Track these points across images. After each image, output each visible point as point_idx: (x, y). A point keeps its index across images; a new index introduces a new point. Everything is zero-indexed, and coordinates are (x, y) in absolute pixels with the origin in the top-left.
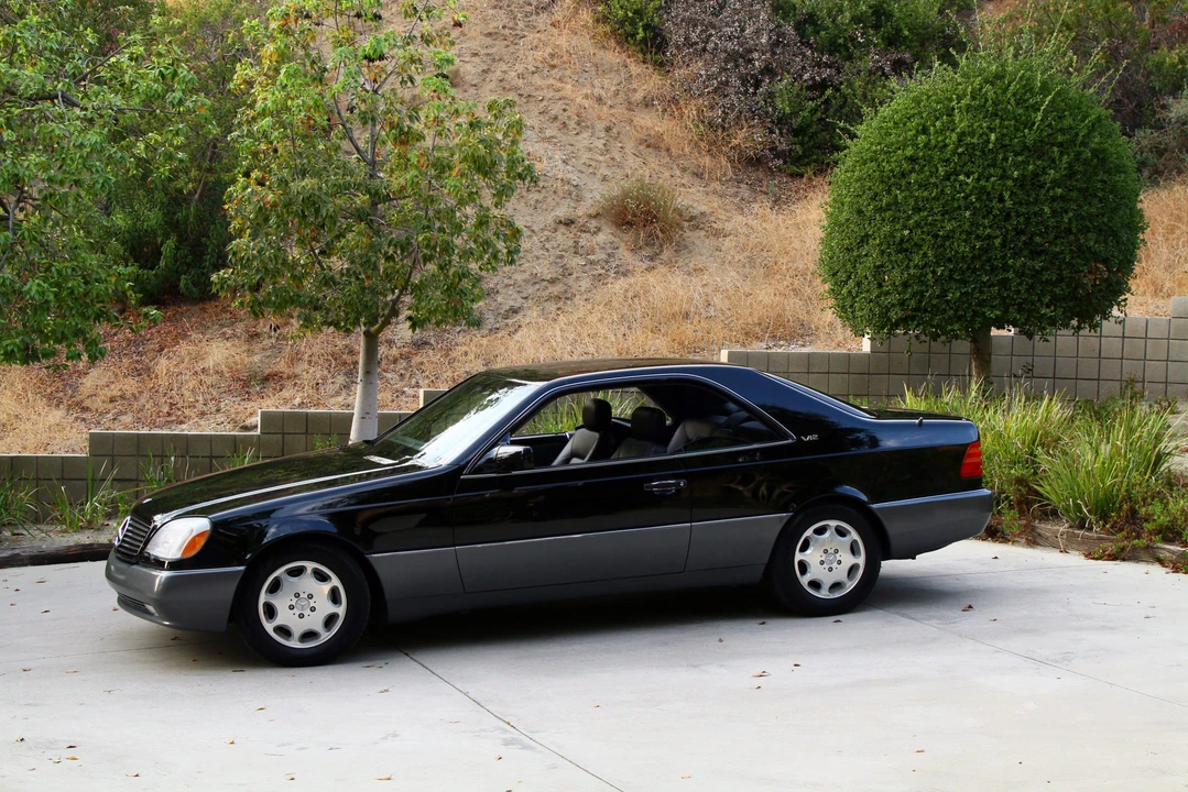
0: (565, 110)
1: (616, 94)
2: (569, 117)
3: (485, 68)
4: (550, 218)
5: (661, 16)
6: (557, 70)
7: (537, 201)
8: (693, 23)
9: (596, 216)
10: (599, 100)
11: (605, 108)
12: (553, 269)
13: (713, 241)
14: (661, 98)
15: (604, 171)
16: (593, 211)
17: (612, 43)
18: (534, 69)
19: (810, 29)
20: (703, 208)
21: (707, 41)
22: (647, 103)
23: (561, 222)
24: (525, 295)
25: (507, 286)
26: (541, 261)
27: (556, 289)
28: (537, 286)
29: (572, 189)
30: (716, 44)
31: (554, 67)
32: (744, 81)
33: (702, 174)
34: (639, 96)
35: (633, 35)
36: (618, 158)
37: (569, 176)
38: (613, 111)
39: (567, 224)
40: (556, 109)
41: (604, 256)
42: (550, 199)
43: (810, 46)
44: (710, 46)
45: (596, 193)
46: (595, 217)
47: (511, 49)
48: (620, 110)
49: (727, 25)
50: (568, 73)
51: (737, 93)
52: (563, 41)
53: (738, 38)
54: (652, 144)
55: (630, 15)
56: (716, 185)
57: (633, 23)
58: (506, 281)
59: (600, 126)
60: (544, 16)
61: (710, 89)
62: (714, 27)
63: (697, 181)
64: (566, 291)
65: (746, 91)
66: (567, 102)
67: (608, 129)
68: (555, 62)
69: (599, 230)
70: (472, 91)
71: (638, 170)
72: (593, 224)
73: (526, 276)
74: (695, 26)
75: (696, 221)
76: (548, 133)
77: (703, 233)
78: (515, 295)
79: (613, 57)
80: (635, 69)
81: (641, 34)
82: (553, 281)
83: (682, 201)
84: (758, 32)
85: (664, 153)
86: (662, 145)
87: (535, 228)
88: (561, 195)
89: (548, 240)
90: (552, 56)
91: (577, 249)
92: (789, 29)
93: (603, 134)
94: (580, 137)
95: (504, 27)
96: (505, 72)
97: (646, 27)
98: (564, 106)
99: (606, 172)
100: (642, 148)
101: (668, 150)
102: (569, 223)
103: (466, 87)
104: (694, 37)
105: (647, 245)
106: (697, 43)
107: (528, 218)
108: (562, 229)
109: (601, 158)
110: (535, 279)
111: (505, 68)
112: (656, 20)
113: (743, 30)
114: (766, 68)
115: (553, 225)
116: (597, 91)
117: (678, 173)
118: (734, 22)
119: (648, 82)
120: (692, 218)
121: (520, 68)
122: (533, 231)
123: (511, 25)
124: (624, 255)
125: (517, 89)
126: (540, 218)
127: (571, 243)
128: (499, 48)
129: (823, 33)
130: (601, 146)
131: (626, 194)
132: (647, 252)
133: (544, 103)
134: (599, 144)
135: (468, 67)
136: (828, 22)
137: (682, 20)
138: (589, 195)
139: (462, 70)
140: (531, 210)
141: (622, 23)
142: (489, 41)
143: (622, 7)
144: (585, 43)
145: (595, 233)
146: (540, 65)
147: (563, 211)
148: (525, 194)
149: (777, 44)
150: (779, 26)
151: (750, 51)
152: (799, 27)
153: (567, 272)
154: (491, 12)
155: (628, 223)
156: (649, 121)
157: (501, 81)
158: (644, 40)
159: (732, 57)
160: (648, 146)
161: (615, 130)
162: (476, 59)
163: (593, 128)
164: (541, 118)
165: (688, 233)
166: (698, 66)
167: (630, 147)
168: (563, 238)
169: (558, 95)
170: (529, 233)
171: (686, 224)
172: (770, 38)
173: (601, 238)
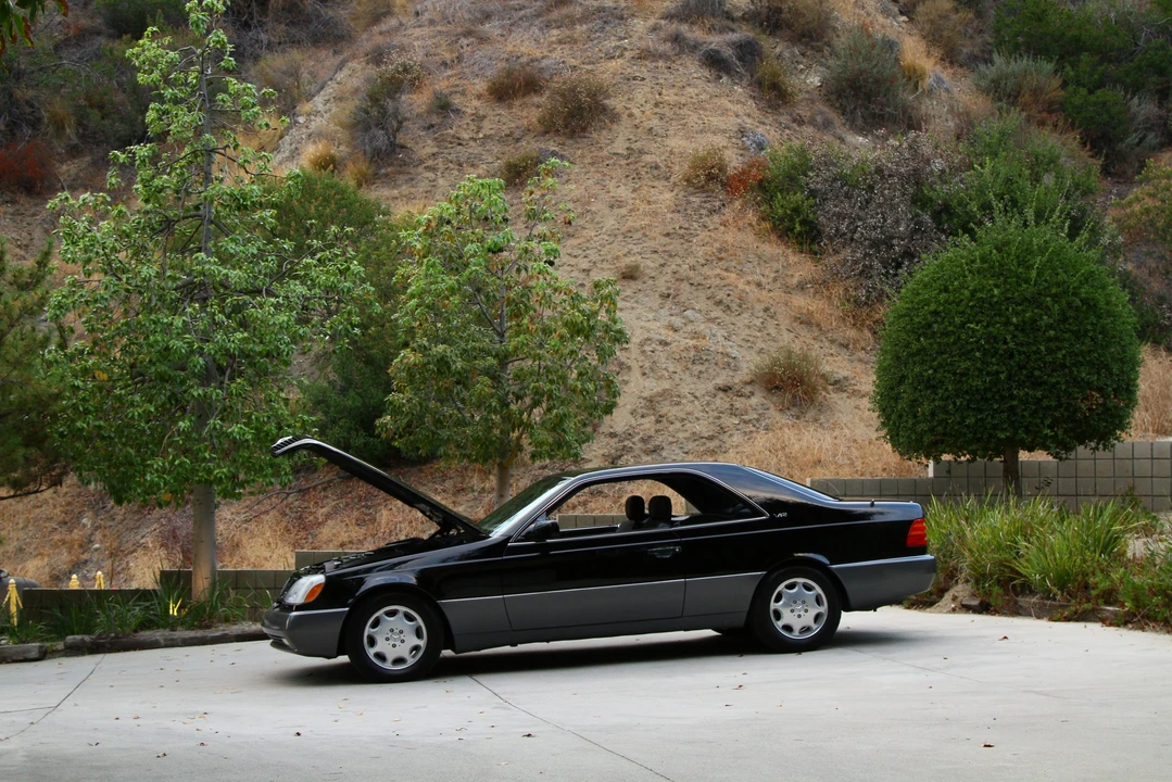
0: (729, 295)
1: (775, 280)
2: (732, 301)
3: (663, 262)
4: (710, 386)
5: (815, 213)
6: (724, 262)
7: (700, 372)
8: (840, 216)
9: (751, 382)
10: (759, 285)
11: (764, 293)
12: (712, 427)
13: (853, 402)
14: (814, 282)
15: (760, 345)
16: (748, 379)
17: (773, 237)
18: (704, 262)
19: (944, 217)
20: (845, 373)
21: (855, 231)
22: (801, 287)
23: (720, 389)
24: (686, 450)
25: (671, 443)
26: (701, 422)
27: (712, 445)
28: (697, 443)
29: (731, 360)
30: (862, 234)
31: (721, 259)
32: (885, 264)
33: (848, 345)
34: (795, 281)
35: (792, 230)
36: (773, 331)
37: (729, 350)
38: (771, 294)
39: (725, 391)
40: (721, 295)
41: (756, 416)
42: (710, 371)
43: (944, 231)
44: (856, 236)
45: (750, 363)
46: (749, 383)
47: (685, 246)
48: (777, 294)
49: (872, 217)
50: (734, 264)
51: (879, 274)
52: (730, 237)
53: (881, 227)
54: (806, 320)
55: (789, 212)
56: (862, 354)
57: (792, 220)
58: (670, 439)
59: (760, 307)
60: (716, 218)
61: (857, 272)
62: (860, 220)
63: (845, 354)
64: (720, 446)
65: (887, 272)
66: (731, 288)
67: (766, 310)
68: (723, 255)
69: (752, 393)
70: (651, 282)
71: (788, 340)
72: (749, 388)
73: (687, 435)
74: (844, 219)
75: (839, 385)
76: (713, 315)
77: (845, 395)
78: (677, 451)
79: (772, 249)
80: (793, 259)
81: (798, 228)
82: (711, 438)
83: (826, 368)
84: (897, 222)
85: (814, 328)
86: (813, 321)
87: (698, 394)
88: (722, 366)
89: (708, 404)
90: (720, 250)
91: (733, 411)
92: (927, 218)
93: (761, 314)
94: (741, 317)
95: (681, 228)
96: (679, 265)
97: (803, 223)
98: (728, 292)
99: (763, 346)
100: (795, 324)
101: (818, 325)
102: (726, 389)
103: (646, 279)
104: (843, 228)
105: (794, 406)
106: (845, 234)
107: (692, 386)
108: (721, 394)
109: (758, 334)
110: (696, 437)
111: (679, 261)
112: (811, 216)
113: (885, 220)
114: (905, 252)
115: (713, 391)
116: (756, 278)
117: (827, 344)
118: (878, 214)
119: (801, 267)
120: (836, 382)
121: (691, 261)
122: (696, 397)
123: (686, 226)
124: (773, 413)
125: (688, 279)
126: (703, 386)
127: (727, 406)
128: (675, 245)
129: (955, 220)
130: (758, 324)
131: (775, 362)
132: (795, 410)
133: (712, 290)
134: (758, 322)
135: (649, 263)
136: (959, 210)
137: (834, 215)
138: (744, 365)
139: (642, 265)
140: (695, 380)
141: (781, 220)
142: (667, 240)
143: (782, 206)
144: (749, 238)
145: (749, 397)
146: (710, 258)
147: (721, 381)
148: (690, 366)
149: (915, 231)
150: (917, 215)
151: (892, 238)
152: (936, 216)
153: (723, 430)
154: (669, 215)
155: (776, 387)
156: (800, 301)
157: (674, 273)
158: (800, 233)
159: (875, 244)
160: (801, 323)
161: (772, 310)
162: (655, 256)
163: (753, 309)
164: (709, 302)
165: (833, 395)
166: (846, 253)
167: (785, 323)
168: (721, 402)
169: (725, 282)
170: (693, 398)
171: (831, 387)
172: (908, 226)
173: (754, 400)
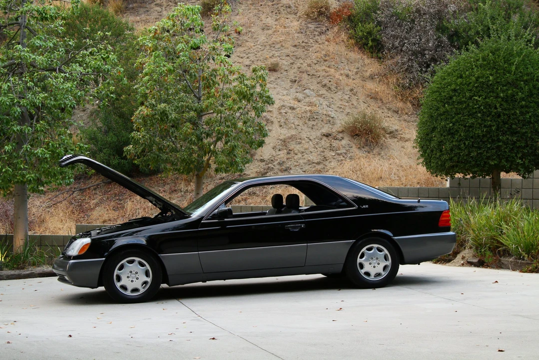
0: (330, 81)
1: (357, 73)
2: (332, 85)
3: (292, 61)
4: (319, 134)
5: (380, 35)
6: (327, 62)
7: (313, 125)
8: (395, 37)
9: (342, 132)
10: (347, 76)
11: (350, 80)
12: (319, 157)
13: (401, 143)
14: (379, 74)
15: (348, 110)
16: (340, 130)
17: (356, 49)
18: (316, 62)
19: (455, 39)
20: (396, 127)
21: (403, 46)
22: (372, 77)
23: (324, 135)
24: (304, 170)
25: (296, 166)
26: (313, 154)
27: (319, 167)
28: (311, 166)
29: (331, 119)
30: (407, 47)
31: (325, 61)
32: (420, 65)
33: (398, 111)
34: (368, 74)
35: (367, 45)
36: (355, 103)
37: (330, 113)
38: (354, 81)
39: (327, 136)
40: (326, 81)
41: (344, 151)
42: (319, 124)
43: (454, 47)
44: (404, 49)
45: (342, 120)
46: (341, 132)
47: (305, 53)
48: (358, 81)
49: (413, 38)
50: (333, 63)
51: (417, 71)
52: (332, 48)
53: (419, 44)
54: (374, 97)
55: (365, 34)
56: (406, 117)
57: (367, 39)
58: (295, 163)
59: (347, 88)
60: (323, 37)
61: (404, 69)
62: (406, 39)
63: (396, 116)
64: (324, 168)
65: (422, 70)
66: (331, 77)
67: (351, 90)
68: (327, 58)
69: (343, 138)
70: (285, 73)
71: (363, 108)
72: (341, 135)
73: (305, 161)
74: (397, 38)
75: (393, 134)
76: (321, 93)
77: (396, 140)
78: (299, 170)
79: (355, 55)
80: (367, 61)
81: (370, 43)
82: (318, 163)
83: (385, 124)
84: (428, 41)
85: (379, 102)
86: (378, 97)
87: (311, 138)
88: (325, 122)
89: (317, 144)
90: (325, 55)
91: (331, 148)
92: (445, 39)
93: (348, 92)
94: (337, 94)
95: (303, 42)
96: (302, 64)
97: (373, 40)
98: (330, 80)
99: (349, 111)
100: (367, 99)
101: (381, 100)
102: (327, 135)
103: (282, 71)
104: (397, 44)
105: (366, 146)
106: (397, 47)
107: (308, 133)
108: (325, 138)
109: (347, 104)
110: (310, 163)
111: (302, 62)
112: (378, 36)
113: (421, 40)
114: (432, 58)
115: (320, 136)
116: (347, 72)
117: (386, 110)
118: (417, 36)
119: (372, 66)
120: (391, 133)
121: (309, 61)
122: (310, 140)
123: (306, 41)
124: (355, 150)
125: (307, 72)
126: (314, 133)
127: (328, 145)
128: (299, 52)
129: (461, 40)
130: (347, 98)
131: (356, 121)
132: (367, 148)
133: (320, 78)
134: (346, 97)
135: (284, 62)
136: (464, 34)
137: (391, 36)
138: (338, 122)
139: (280, 63)
140: (310, 129)
141: (361, 38)
142: (295, 49)
143: (361, 31)
144: (342, 49)
145: (341, 140)
146: (319, 60)
147: (325, 130)
148: (307, 122)
149: (438, 46)
150: (439, 37)
151: (425, 50)
152: (450, 38)
153: (325, 159)
154: (296, 35)
155: (357, 135)
156: (371, 86)
157: (299, 68)
158: (371, 47)
159: (415, 53)
160: (371, 98)
161: (355, 91)
162: (288, 58)
163: (344, 89)
164: (318, 85)
165: (389, 140)
166: (398, 58)
167: (362, 98)
168: (325, 142)
169: (328, 74)
170: (308, 140)
171: (388, 135)
172: (434, 43)
173: (344, 142)
